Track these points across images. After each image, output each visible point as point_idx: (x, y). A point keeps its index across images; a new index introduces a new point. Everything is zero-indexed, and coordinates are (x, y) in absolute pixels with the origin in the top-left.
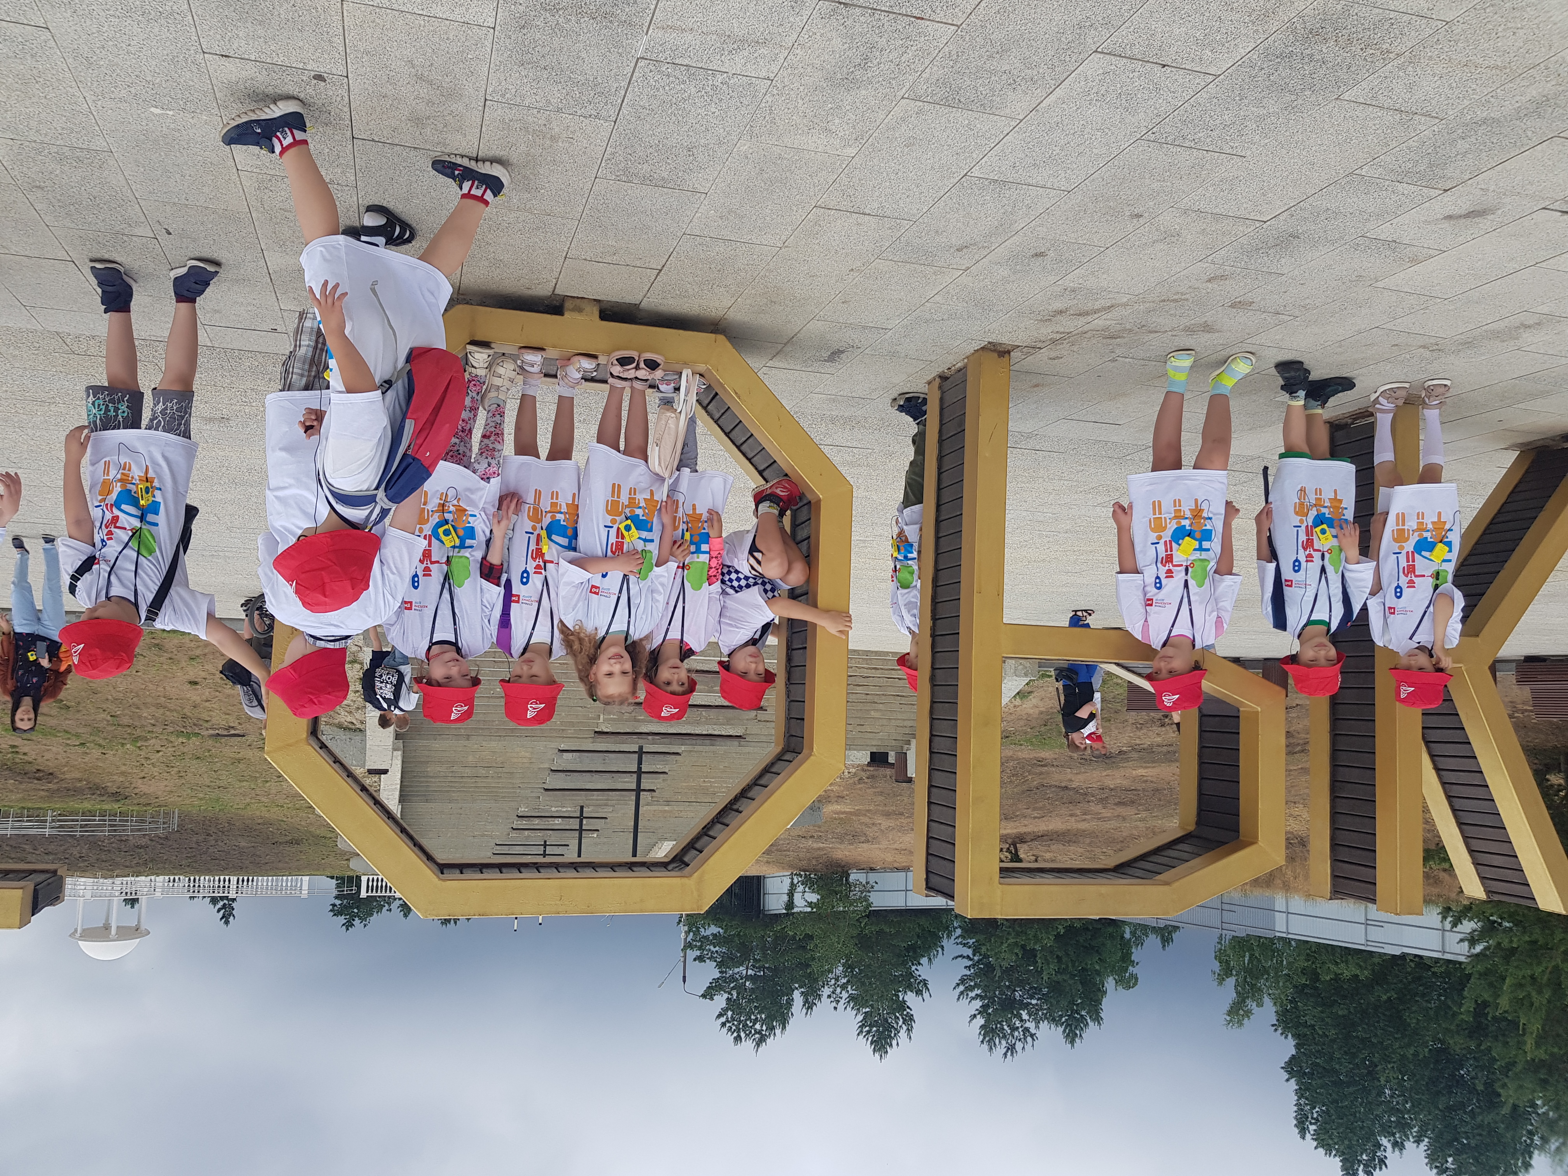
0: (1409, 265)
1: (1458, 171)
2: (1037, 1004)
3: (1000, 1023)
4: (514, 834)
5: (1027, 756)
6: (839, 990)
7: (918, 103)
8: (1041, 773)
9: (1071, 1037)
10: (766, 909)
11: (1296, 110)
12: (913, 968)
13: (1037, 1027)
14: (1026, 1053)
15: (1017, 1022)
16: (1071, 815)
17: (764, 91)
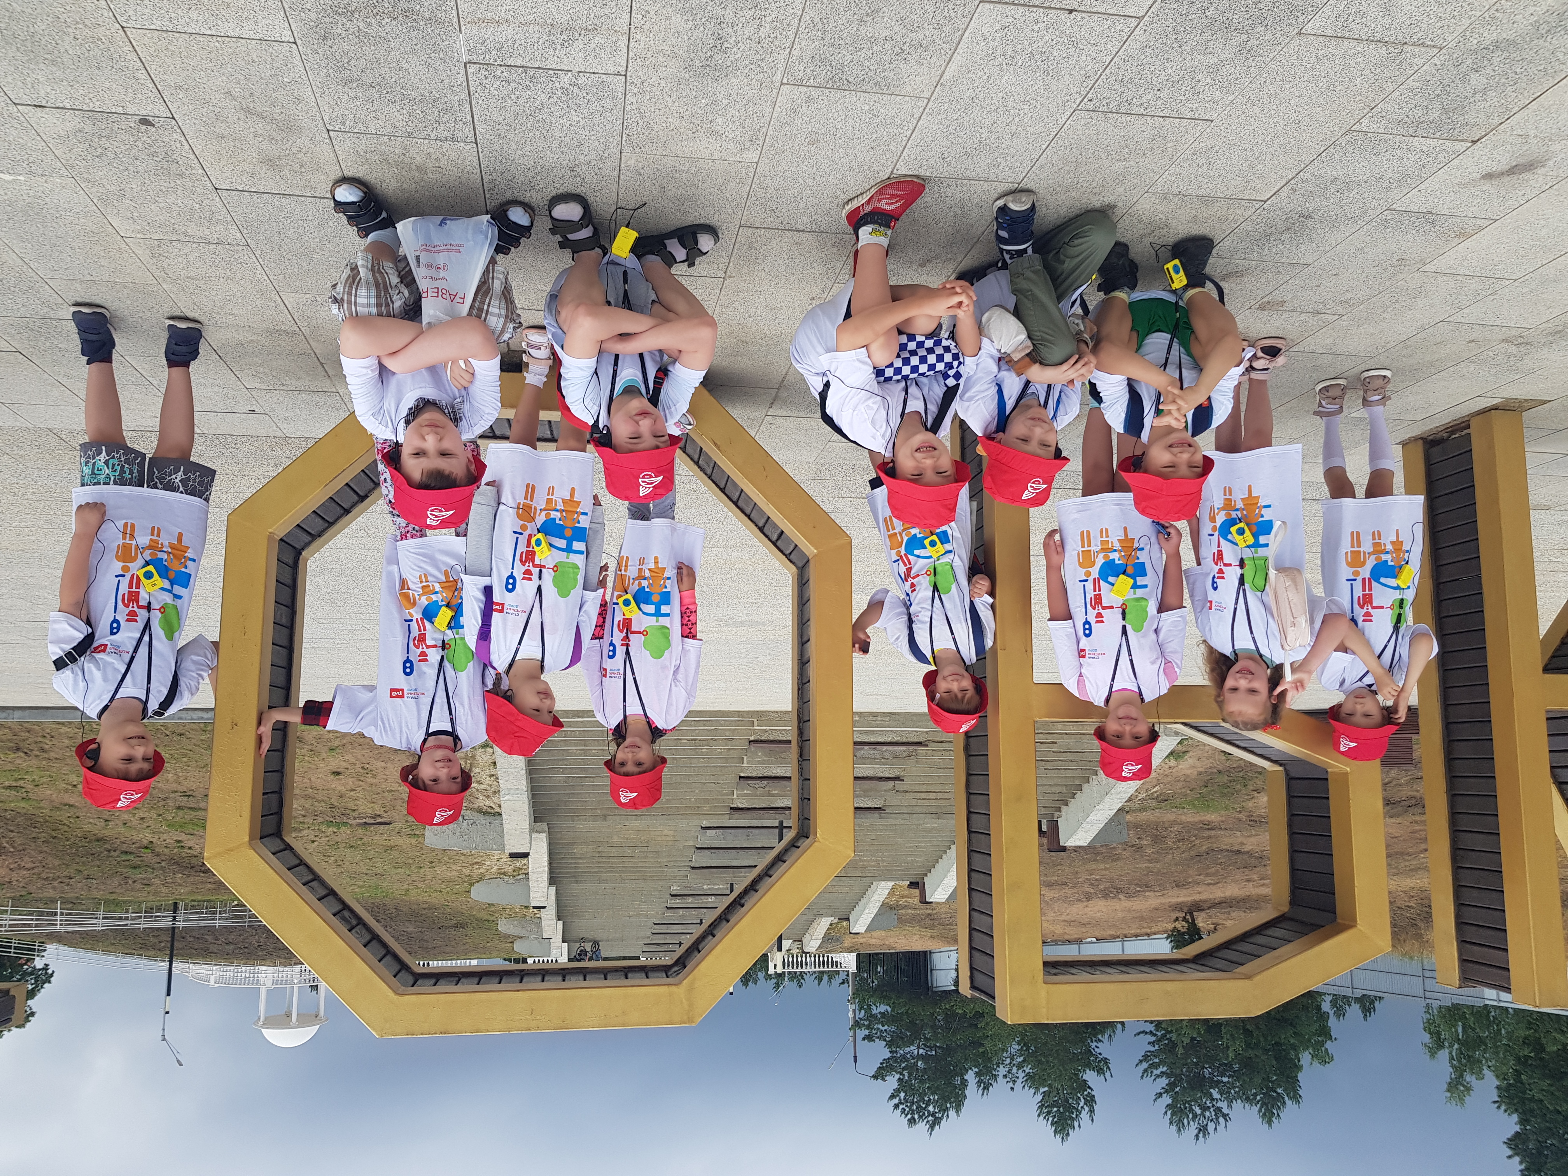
0: (1457, 241)
1: (1482, 115)
2: (1228, 1082)
3: (1189, 1102)
4: (669, 913)
5: (1192, 820)
6: (1014, 1069)
7: (802, 89)
8: (1210, 837)
9: (1269, 1114)
10: (935, 985)
11: (1253, 52)
12: (1094, 1045)
13: (1230, 1106)
14: (1219, 1134)
15: (1208, 1102)
16: (1248, 881)
17: (622, 90)
